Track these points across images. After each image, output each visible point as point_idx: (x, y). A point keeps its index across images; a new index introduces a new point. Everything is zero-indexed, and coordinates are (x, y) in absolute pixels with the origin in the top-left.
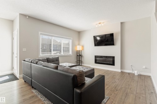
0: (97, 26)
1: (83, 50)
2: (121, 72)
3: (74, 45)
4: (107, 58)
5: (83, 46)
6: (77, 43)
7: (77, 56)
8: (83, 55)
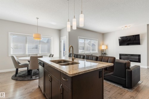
0: (123, 29)
1: (107, 48)
2: (148, 68)
3: (99, 45)
4: (132, 56)
5: (107, 46)
6: (101, 43)
7: (102, 54)
8: (107, 53)
